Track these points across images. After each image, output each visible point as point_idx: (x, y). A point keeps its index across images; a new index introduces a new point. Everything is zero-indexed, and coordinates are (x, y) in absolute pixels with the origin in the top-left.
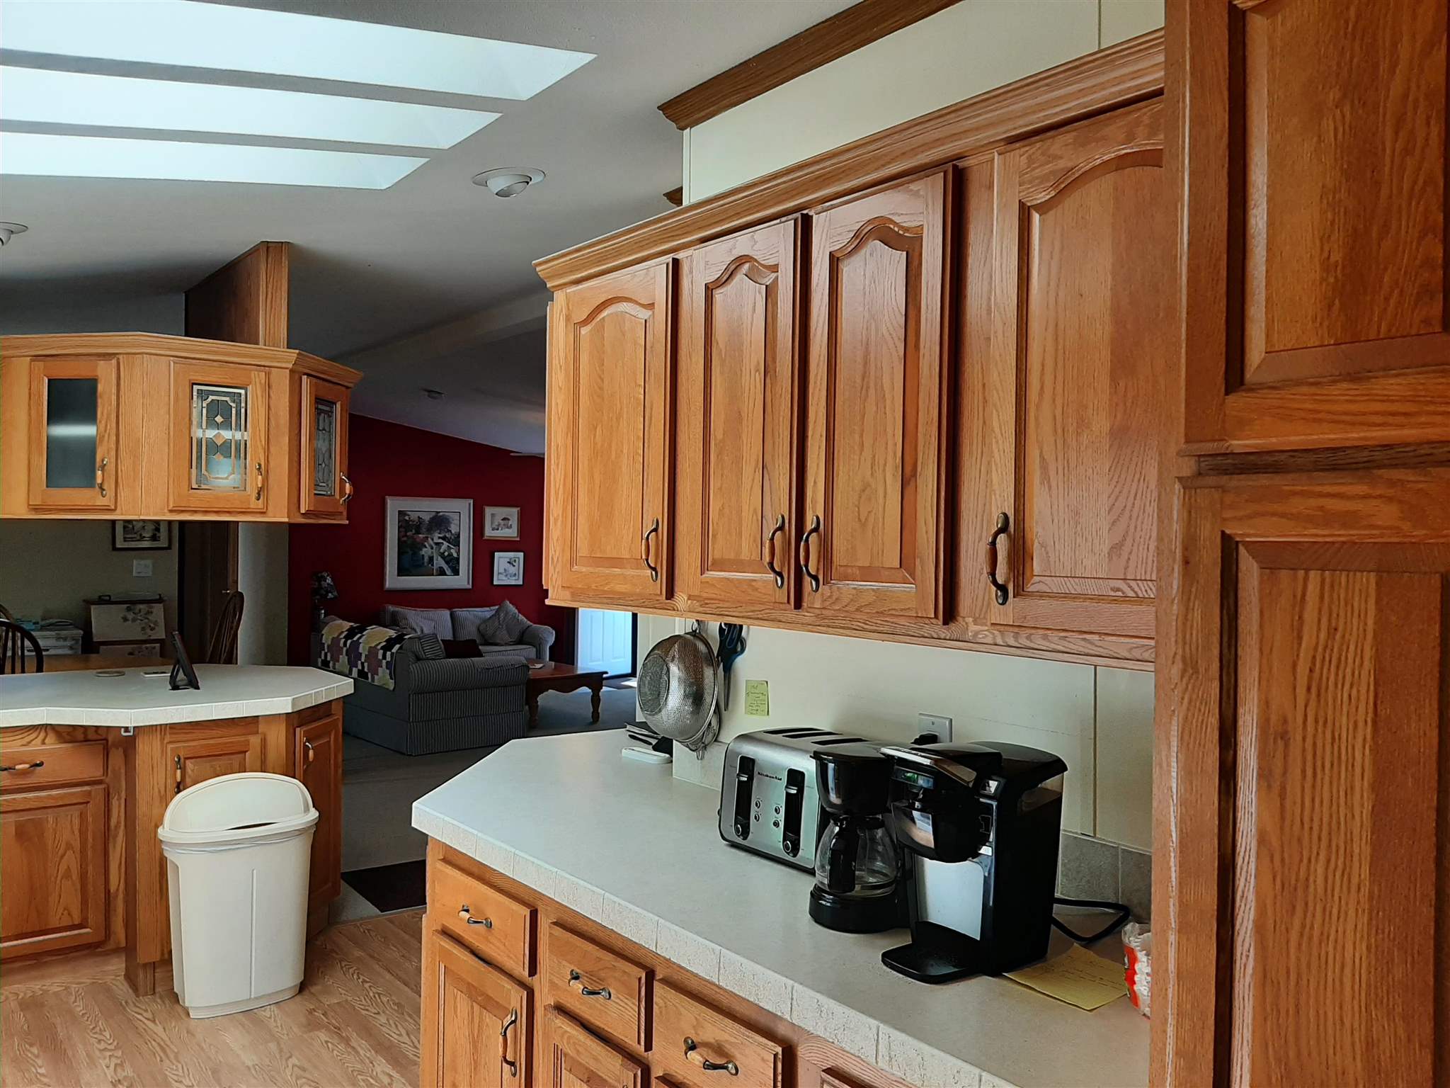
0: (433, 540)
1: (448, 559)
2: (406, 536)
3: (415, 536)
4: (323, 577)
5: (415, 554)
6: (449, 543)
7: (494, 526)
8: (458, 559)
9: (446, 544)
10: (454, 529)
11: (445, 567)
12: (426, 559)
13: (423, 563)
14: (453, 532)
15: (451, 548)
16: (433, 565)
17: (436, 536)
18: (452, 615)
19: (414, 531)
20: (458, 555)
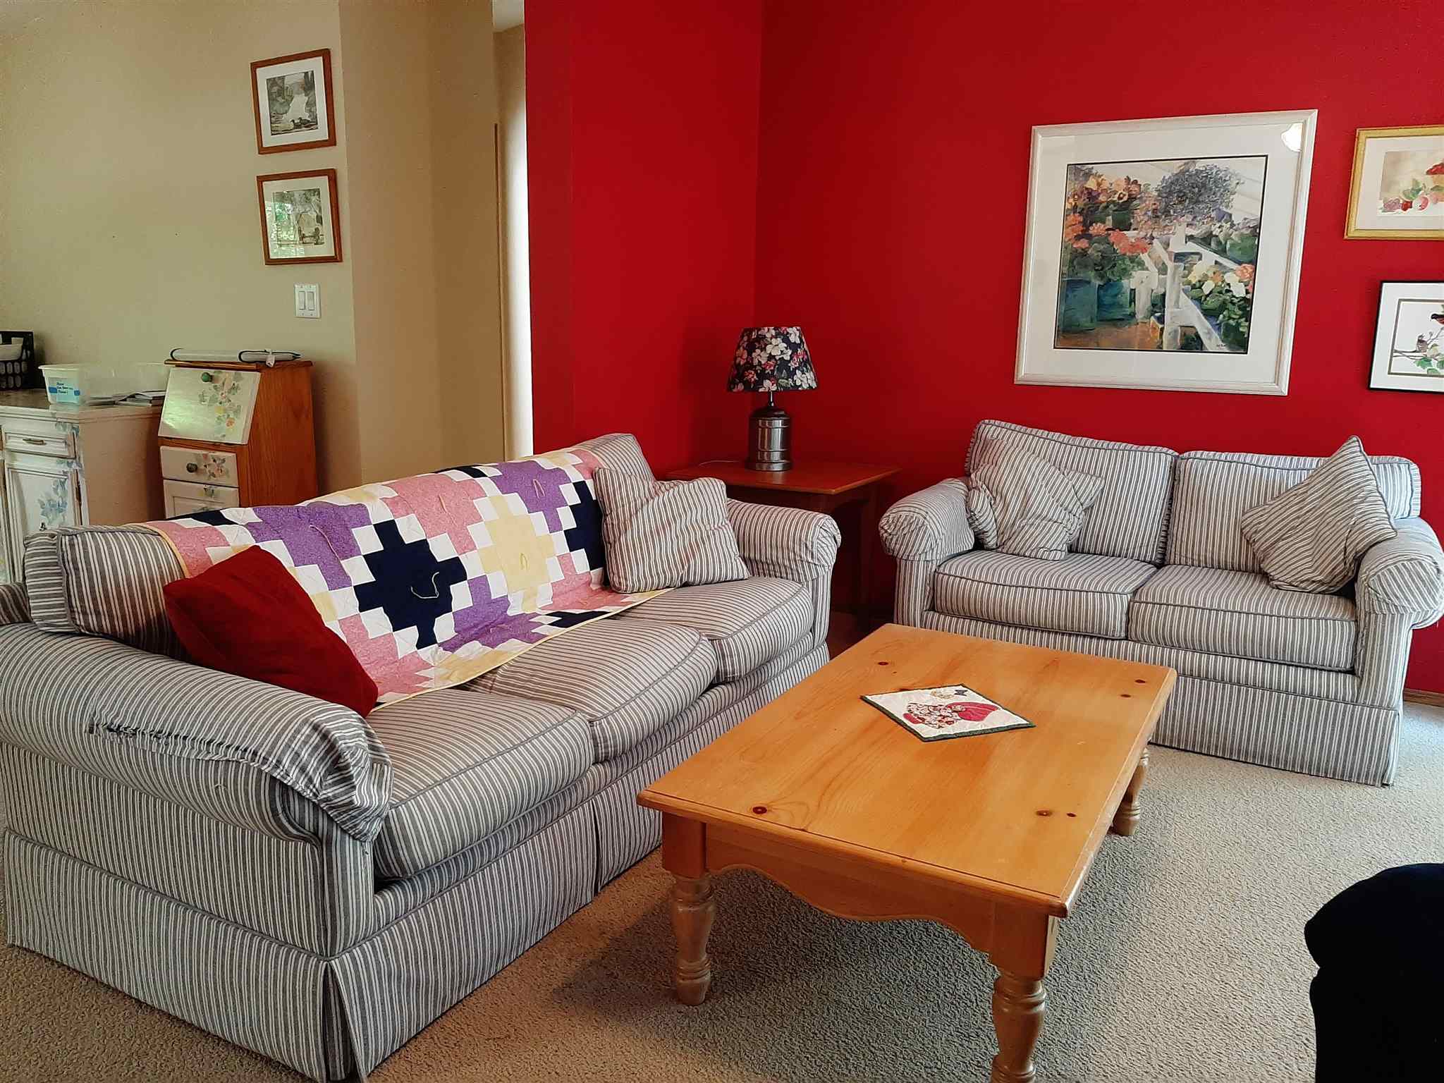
0: (1167, 245)
1: (1211, 303)
2: (1085, 235)
3: (1113, 236)
4: (761, 338)
5: (1108, 285)
6: (1222, 251)
7: (1392, 197)
8: (1246, 306)
9: (1209, 257)
10: (1241, 209)
11: (1202, 326)
12: (1142, 303)
13: (1133, 315)
14: (1237, 219)
15: (1225, 270)
16: (1161, 320)
17: (1179, 236)
18: (1174, 469)
19: (1109, 222)
20: (1250, 290)
